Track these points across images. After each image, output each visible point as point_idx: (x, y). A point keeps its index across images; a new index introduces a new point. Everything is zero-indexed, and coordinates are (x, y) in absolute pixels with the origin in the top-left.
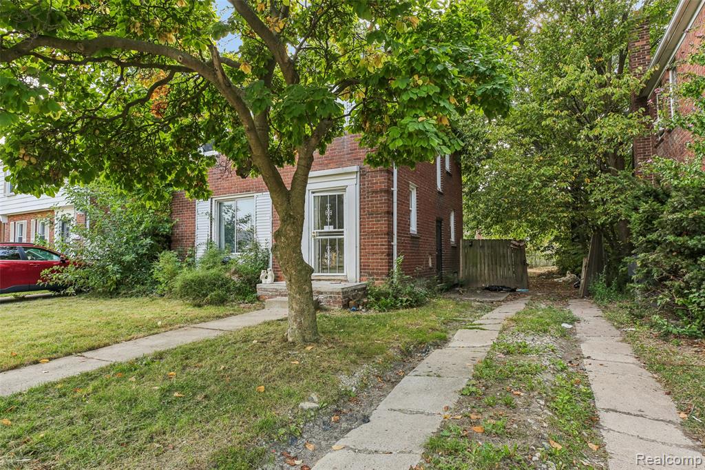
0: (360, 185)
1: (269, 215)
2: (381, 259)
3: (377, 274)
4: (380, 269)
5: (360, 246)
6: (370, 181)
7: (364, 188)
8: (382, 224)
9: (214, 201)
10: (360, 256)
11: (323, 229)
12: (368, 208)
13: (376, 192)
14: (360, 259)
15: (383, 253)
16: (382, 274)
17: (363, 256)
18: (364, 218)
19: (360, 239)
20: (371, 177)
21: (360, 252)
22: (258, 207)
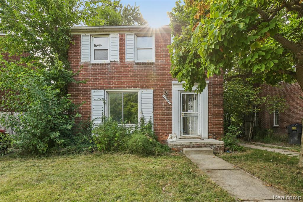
0: (208, 91)
1: (151, 103)
2: (220, 127)
3: (217, 134)
4: (219, 132)
5: (209, 121)
6: (214, 89)
7: (211, 92)
8: (221, 110)
9: (106, 92)
10: (209, 126)
11: (187, 111)
12: (213, 102)
13: (217, 95)
14: (209, 127)
15: (220, 124)
16: (220, 134)
17: (210, 126)
18: (210, 107)
19: (209, 117)
20: (215, 87)
21: (209, 124)
22: (142, 98)
